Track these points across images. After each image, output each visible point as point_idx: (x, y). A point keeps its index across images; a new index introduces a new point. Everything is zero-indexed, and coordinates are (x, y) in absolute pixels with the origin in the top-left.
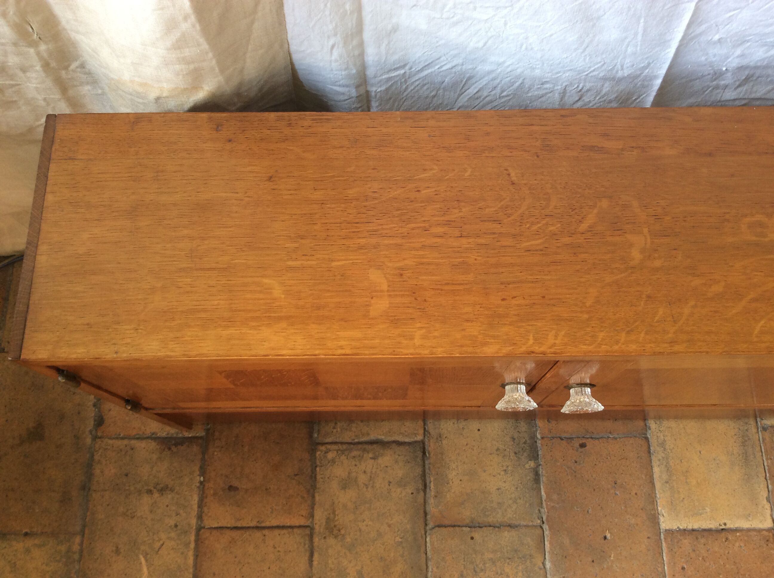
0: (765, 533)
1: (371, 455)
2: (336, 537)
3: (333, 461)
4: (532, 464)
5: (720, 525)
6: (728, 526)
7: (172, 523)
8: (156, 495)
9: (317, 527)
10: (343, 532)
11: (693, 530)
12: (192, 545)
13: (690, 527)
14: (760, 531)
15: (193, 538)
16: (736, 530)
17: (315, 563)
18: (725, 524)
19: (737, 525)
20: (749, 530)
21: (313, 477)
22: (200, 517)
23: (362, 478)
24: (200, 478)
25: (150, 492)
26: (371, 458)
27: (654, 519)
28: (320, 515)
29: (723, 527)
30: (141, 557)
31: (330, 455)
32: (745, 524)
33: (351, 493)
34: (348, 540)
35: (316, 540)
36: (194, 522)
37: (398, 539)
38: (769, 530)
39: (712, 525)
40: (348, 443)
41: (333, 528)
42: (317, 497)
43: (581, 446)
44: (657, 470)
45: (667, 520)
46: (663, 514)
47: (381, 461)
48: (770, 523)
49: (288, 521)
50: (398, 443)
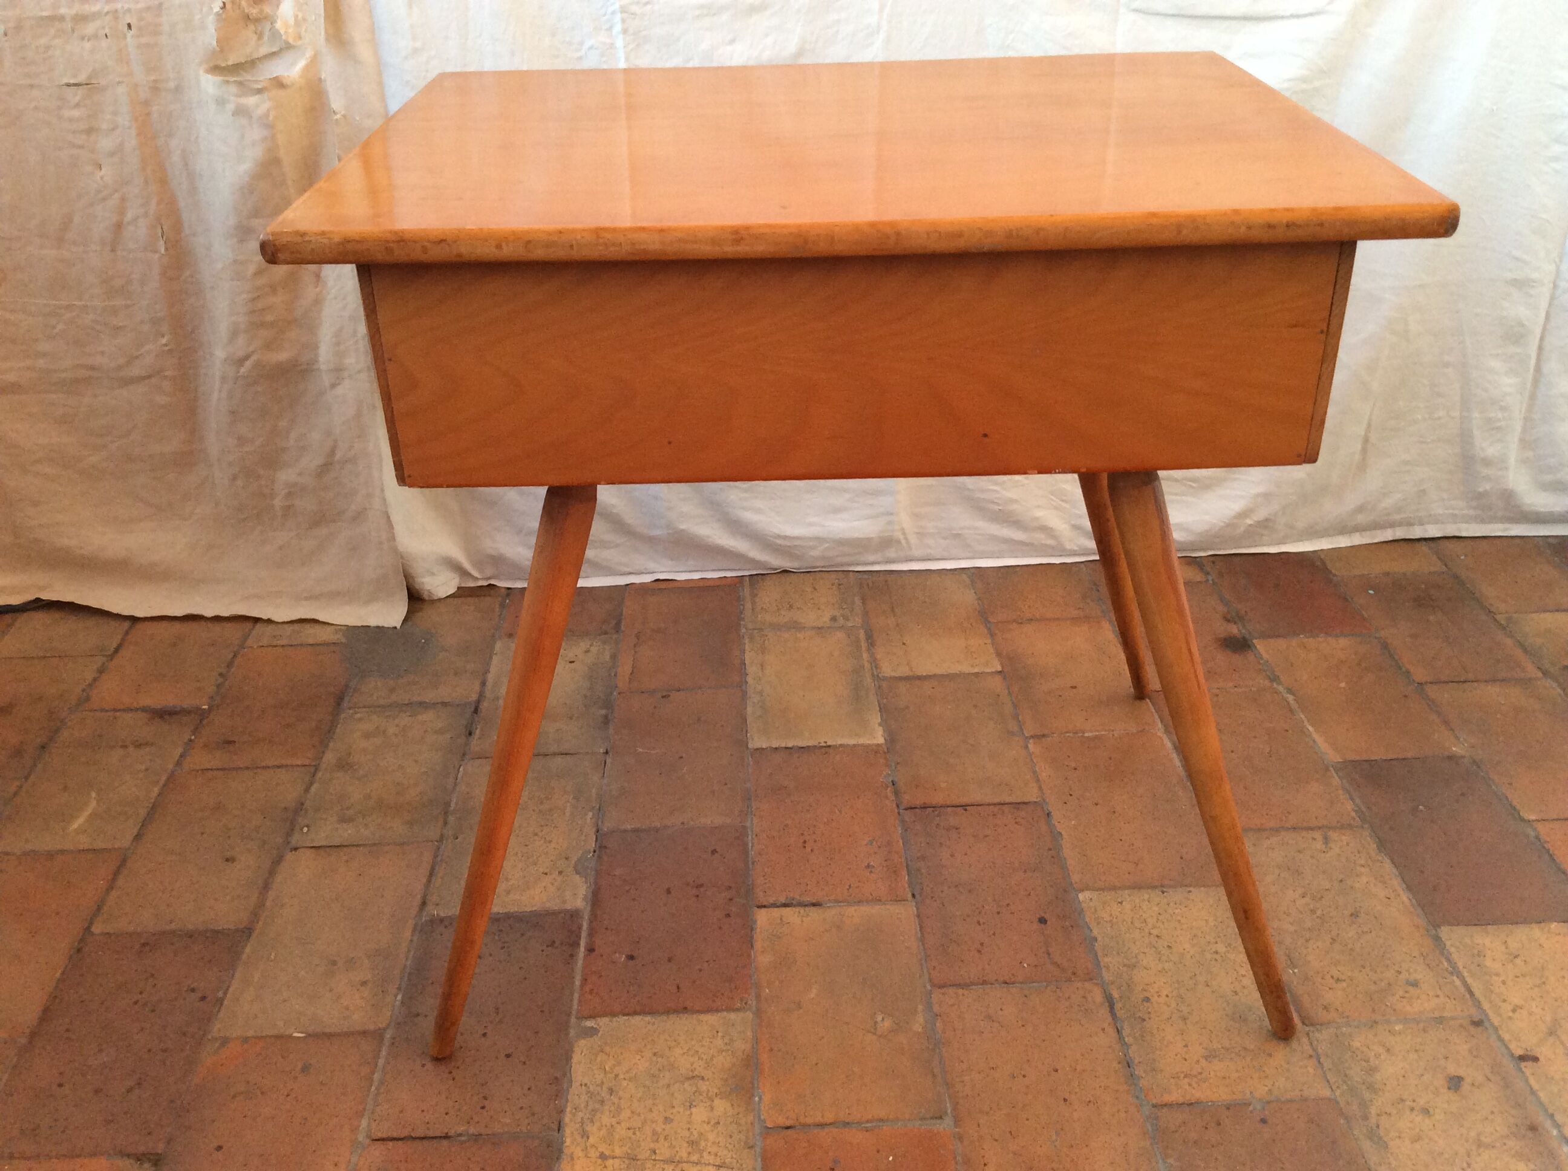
0: (875, 747)
1: (408, 714)
2: (344, 771)
3: (360, 719)
4: (603, 712)
5: (819, 743)
6: (828, 744)
7: (143, 767)
8: (131, 749)
9: (323, 765)
10: (355, 768)
11: (787, 748)
12: (162, 782)
13: (783, 745)
14: (868, 746)
15: (164, 778)
16: (841, 745)
17: (313, 789)
18: (826, 742)
19: (839, 742)
20: (854, 745)
21: (331, 731)
22: (178, 763)
23: (391, 730)
24: (191, 736)
25: (124, 747)
27: (743, 743)
28: (330, 757)
29: (825, 745)
30: (94, 795)
31: (358, 716)
32: (852, 742)
33: (375, 741)
34: (360, 773)
35: (319, 775)
36: (170, 766)
37: (424, 770)
38: (878, 745)
39: (810, 743)
40: (383, 707)
41: (344, 765)
42: (331, 745)
43: (663, 697)
44: (749, 710)
45: (757, 741)
46: (753, 739)
47: (420, 717)
48: (881, 741)
49: (289, 762)
50: (444, 704)
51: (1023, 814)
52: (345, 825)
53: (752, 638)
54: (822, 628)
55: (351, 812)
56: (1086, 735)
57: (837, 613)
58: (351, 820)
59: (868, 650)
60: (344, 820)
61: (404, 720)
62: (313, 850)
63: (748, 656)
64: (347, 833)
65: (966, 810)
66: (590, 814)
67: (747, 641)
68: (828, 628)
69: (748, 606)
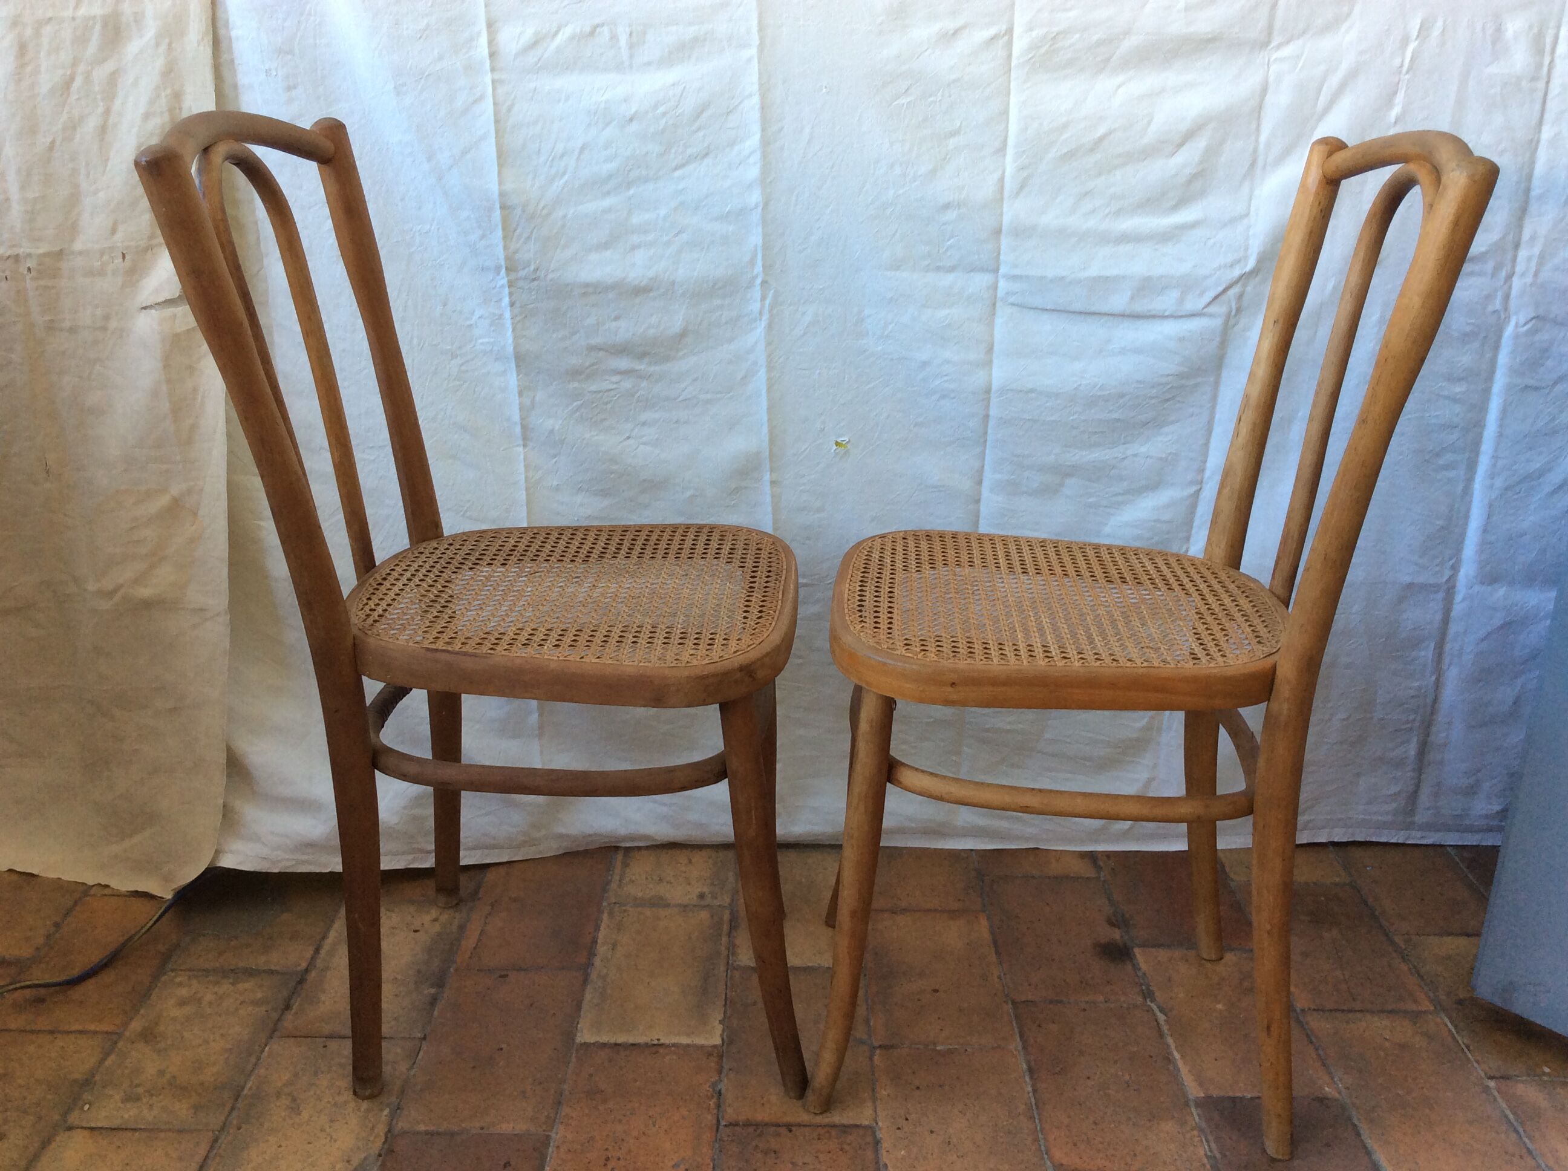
0: (710, 1049)
1: (231, 981)
2: (146, 1042)
3: (180, 984)
4: (433, 991)
5: (652, 1040)
6: (662, 1041)
9: (127, 1034)
10: (158, 1039)
11: (616, 1044)
13: (612, 1041)
14: (702, 1047)
16: (674, 1045)
17: (108, 1061)
18: (658, 1040)
19: (673, 1041)
20: (688, 1046)
21: (146, 995)
23: (209, 997)
26: (230, 983)
27: (569, 1035)
28: (136, 1025)
29: (656, 1042)
31: (178, 980)
32: (685, 1040)
33: (188, 1010)
34: (162, 1045)
35: (120, 1044)
37: (229, 1046)
38: (715, 1046)
39: (641, 1040)
40: (206, 971)
41: (148, 1036)
42: (142, 1011)
43: (501, 976)
44: (588, 996)
45: (586, 1035)
46: (582, 1032)
47: (241, 986)
48: (717, 1041)
49: (92, 1027)
50: (271, 972)
51: (850, 1138)
52: (129, 1105)
53: (611, 914)
54: (686, 906)
55: (140, 1090)
56: (938, 1048)
57: (706, 890)
58: (138, 1099)
59: (729, 935)
60: (131, 1098)
61: (225, 987)
62: (86, 1133)
63: (601, 936)
64: (129, 1114)
65: (790, 1131)
66: (386, 1112)
67: (605, 916)
68: (695, 906)
69: (617, 878)
